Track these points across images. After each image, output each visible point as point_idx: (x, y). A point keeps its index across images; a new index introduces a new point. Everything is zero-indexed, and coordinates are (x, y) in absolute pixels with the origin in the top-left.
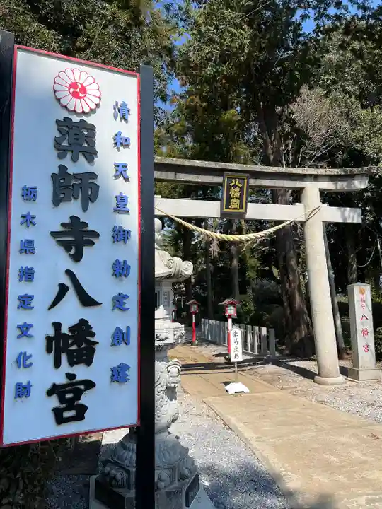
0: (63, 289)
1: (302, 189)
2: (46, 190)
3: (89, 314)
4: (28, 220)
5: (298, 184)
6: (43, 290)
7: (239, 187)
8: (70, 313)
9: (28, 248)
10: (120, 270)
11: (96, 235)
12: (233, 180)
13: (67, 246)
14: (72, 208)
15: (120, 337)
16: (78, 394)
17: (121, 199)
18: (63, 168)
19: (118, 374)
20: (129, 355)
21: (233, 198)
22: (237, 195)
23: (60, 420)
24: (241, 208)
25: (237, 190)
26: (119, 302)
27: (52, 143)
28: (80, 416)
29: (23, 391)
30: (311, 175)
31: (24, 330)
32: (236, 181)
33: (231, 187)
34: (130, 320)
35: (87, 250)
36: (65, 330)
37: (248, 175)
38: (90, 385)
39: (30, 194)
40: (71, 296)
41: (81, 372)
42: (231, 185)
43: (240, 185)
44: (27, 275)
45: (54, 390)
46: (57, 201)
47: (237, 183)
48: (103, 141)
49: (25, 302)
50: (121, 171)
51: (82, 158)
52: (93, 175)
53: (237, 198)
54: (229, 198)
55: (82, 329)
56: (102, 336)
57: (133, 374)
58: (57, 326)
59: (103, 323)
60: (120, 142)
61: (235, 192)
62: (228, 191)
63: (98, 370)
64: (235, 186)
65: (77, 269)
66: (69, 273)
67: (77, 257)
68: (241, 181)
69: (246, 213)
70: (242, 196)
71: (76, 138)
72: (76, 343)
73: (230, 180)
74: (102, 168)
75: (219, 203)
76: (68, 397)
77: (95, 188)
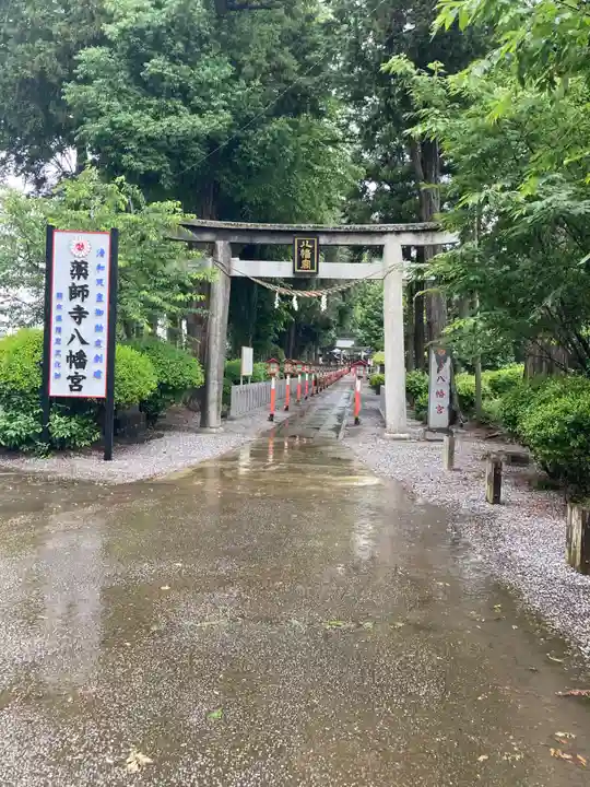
0: (73, 337)
1: (382, 247)
2: (66, 294)
3: (84, 348)
4: (59, 307)
6: (65, 336)
7: (309, 248)
8: (76, 347)
9: (59, 318)
10: (98, 328)
11: (86, 313)
12: (303, 242)
13: (75, 318)
14: (77, 301)
15: (97, 359)
16: (79, 380)
17: (100, 296)
18: (74, 284)
19: (97, 375)
20: (102, 367)
21: (304, 259)
22: (308, 256)
23: (72, 390)
24: (312, 268)
25: (308, 251)
26: (98, 343)
27: (69, 272)
28: (80, 390)
29: (58, 376)
30: (391, 232)
31: (58, 353)
33: (301, 249)
34: (103, 352)
35: (83, 320)
36: (74, 354)
37: (317, 235)
38: (84, 378)
39: (60, 296)
40: (76, 340)
41: (81, 372)
42: (302, 246)
43: (311, 247)
44: (59, 330)
45: (70, 378)
46: (71, 298)
47: (307, 245)
48: (91, 269)
49: (58, 341)
50: (100, 282)
51: (82, 278)
52: (86, 286)
53: (308, 259)
54: (301, 259)
55: (81, 355)
56: (90, 357)
57: (104, 375)
58: (71, 352)
59: (90, 352)
60: (100, 268)
62: (299, 252)
63: (87, 371)
64: (305, 248)
65: (81, 329)
66: (76, 330)
67: (79, 323)
68: (312, 242)
69: (317, 273)
70: (312, 255)
71: (80, 269)
72: (78, 360)
73: (300, 243)
74: (90, 282)
75: (291, 263)
76: (76, 381)
77: (87, 291)
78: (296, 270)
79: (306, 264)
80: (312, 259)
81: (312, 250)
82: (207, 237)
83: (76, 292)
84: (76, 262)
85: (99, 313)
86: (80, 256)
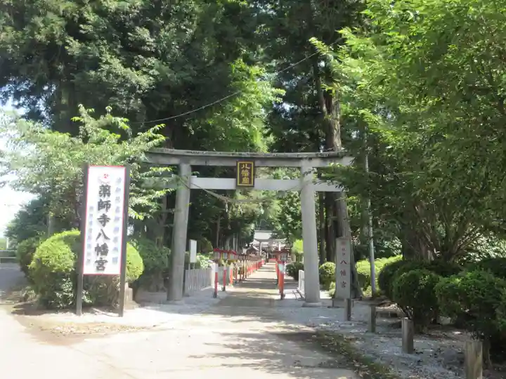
0: (100, 235)
1: (299, 168)
2: (96, 206)
3: (107, 242)
4: (91, 216)
5: (297, 164)
6: (95, 234)
7: (247, 169)
8: (101, 242)
9: (91, 223)
10: (116, 230)
11: (109, 219)
12: (244, 165)
13: (101, 222)
14: (103, 211)
15: (116, 249)
16: (103, 263)
17: (118, 208)
18: (101, 200)
19: (115, 260)
20: (119, 255)
21: (244, 177)
23: (98, 270)
24: (250, 182)
26: (116, 240)
27: (98, 192)
28: (104, 268)
29: (89, 261)
30: (306, 158)
31: (90, 246)
33: (242, 169)
34: (119, 245)
35: (107, 224)
36: (100, 246)
38: (106, 261)
39: (92, 208)
40: (102, 238)
41: (105, 258)
43: (249, 168)
44: (90, 230)
45: (96, 262)
46: (99, 209)
47: (246, 167)
48: (112, 191)
49: (90, 238)
50: (118, 199)
51: (106, 196)
52: (109, 201)
53: (247, 177)
54: (241, 178)
55: (105, 246)
57: (119, 261)
58: (98, 245)
59: (111, 246)
60: (118, 190)
61: (246, 173)
62: (240, 172)
63: (109, 257)
65: (104, 229)
66: (102, 230)
67: (104, 225)
68: (249, 165)
69: (253, 186)
70: (250, 175)
71: (105, 190)
72: (102, 250)
73: (241, 165)
74: (112, 199)
75: (234, 180)
76: (101, 264)
77: (110, 205)
78: (239, 184)
79: (245, 180)
80: (250, 177)
81: (250, 171)
82: (174, 161)
83: (102, 205)
84: (103, 186)
85: (117, 219)
86: (105, 182)
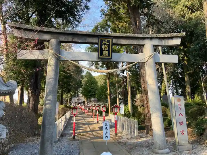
1: (143, 45)
5: (141, 42)
7: (107, 44)
12: (104, 41)
21: (104, 50)
22: (106, 48)
24: (109, 55)
25: (106, 46)
30: (148, 38)
32: (105, 41)
33: (103, 44)
37: (112, 38)
42: (103, 43)
43: (108, 44)
47: (106, 43)
53: (106, 51)
54: (102, 50)
61: (105, 47)
62: (101, 47)
64: (105, 44)
68: (108, 41)
69: (111, 58)
70: (109, 49)
73: (102, 41)
75: (97, 53)
78: (100, 57)
79: (105, 53)
80: (108, 50)
81: (109, 46)
82: (46, 37)
